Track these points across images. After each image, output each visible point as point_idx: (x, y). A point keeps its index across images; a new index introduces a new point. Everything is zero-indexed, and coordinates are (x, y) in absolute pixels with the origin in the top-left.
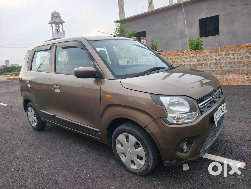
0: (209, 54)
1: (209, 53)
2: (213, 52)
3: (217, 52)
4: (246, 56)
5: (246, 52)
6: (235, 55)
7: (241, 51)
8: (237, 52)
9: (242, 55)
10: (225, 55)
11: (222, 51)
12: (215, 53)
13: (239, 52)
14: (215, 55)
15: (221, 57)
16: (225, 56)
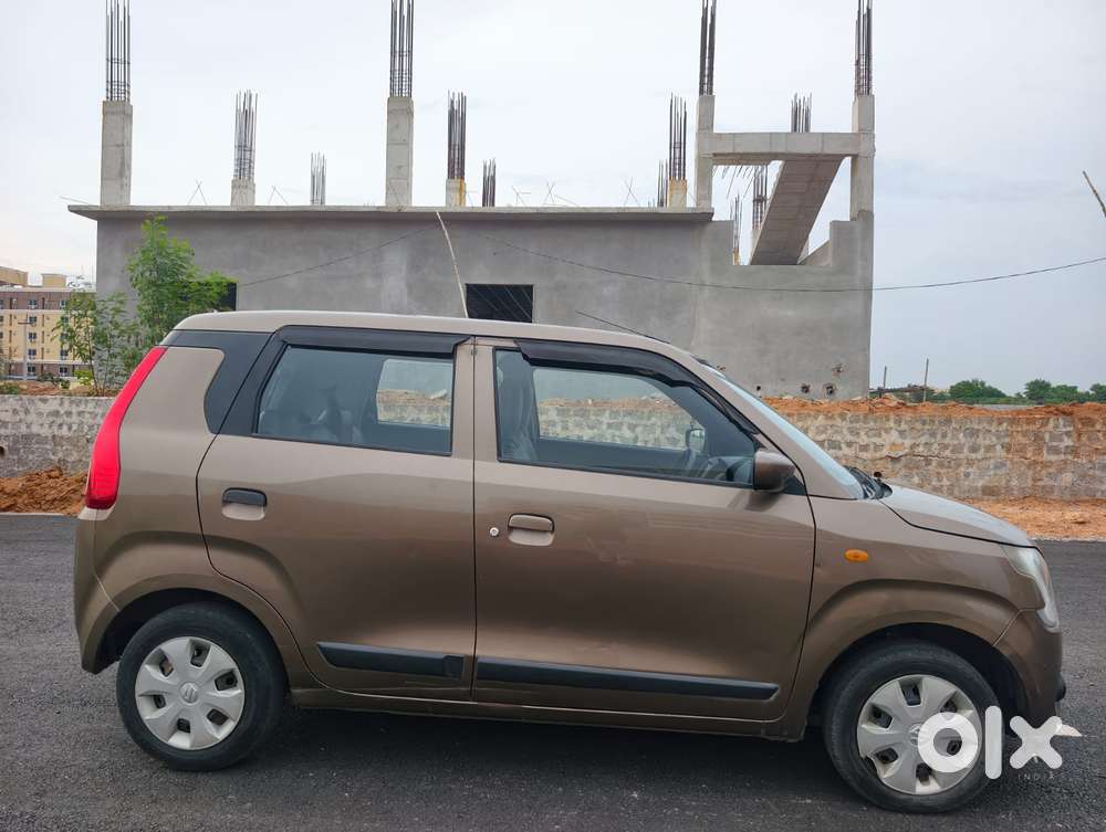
0: (557, 419)
1: (558, 415)
2: (572, 413)
3: (583, 413)
4: (668, 435)
5: (669, 426)
6: (639, 429)
7: (653, 419)
8: (644, 422)
9: (658, 432)
10: (610, 426)
11: (600, 412)
12: (577, 418)
13: (649, 423)
14: (578, 425)
15: (595, 431)
16: (610, 431)
